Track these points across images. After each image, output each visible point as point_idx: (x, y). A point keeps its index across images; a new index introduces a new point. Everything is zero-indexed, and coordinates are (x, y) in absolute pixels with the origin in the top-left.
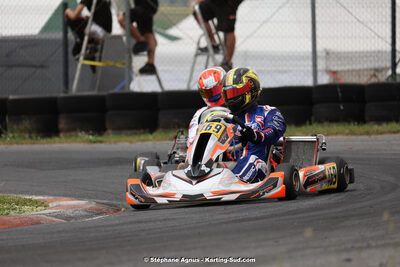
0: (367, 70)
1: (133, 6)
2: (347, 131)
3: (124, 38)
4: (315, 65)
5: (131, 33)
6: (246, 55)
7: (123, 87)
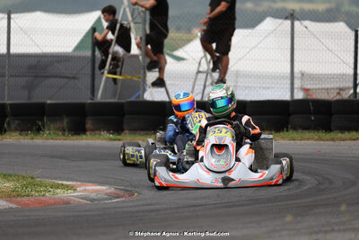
0: (333, 89)
1: (148, 32)
2: (316, 137)
3: (141, 58)
4: (292, 84)
5: (146, 54)
6: (237, 74)
7: (139, 97)
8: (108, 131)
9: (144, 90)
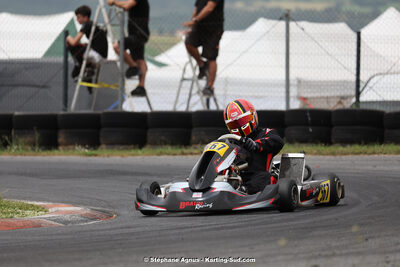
0: (333, 97)
2: (315, 151)
3: (119, 64)
4: (288, 92)
5: (125, 59)
6: (227, 81)
7: (116, 107)
8: (83, 145)
9: (123, 100)
